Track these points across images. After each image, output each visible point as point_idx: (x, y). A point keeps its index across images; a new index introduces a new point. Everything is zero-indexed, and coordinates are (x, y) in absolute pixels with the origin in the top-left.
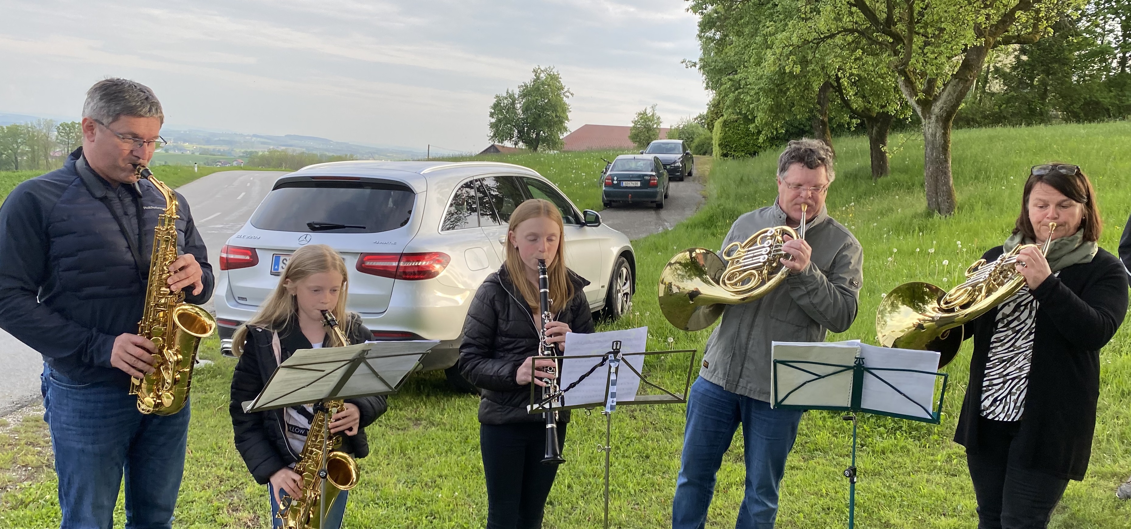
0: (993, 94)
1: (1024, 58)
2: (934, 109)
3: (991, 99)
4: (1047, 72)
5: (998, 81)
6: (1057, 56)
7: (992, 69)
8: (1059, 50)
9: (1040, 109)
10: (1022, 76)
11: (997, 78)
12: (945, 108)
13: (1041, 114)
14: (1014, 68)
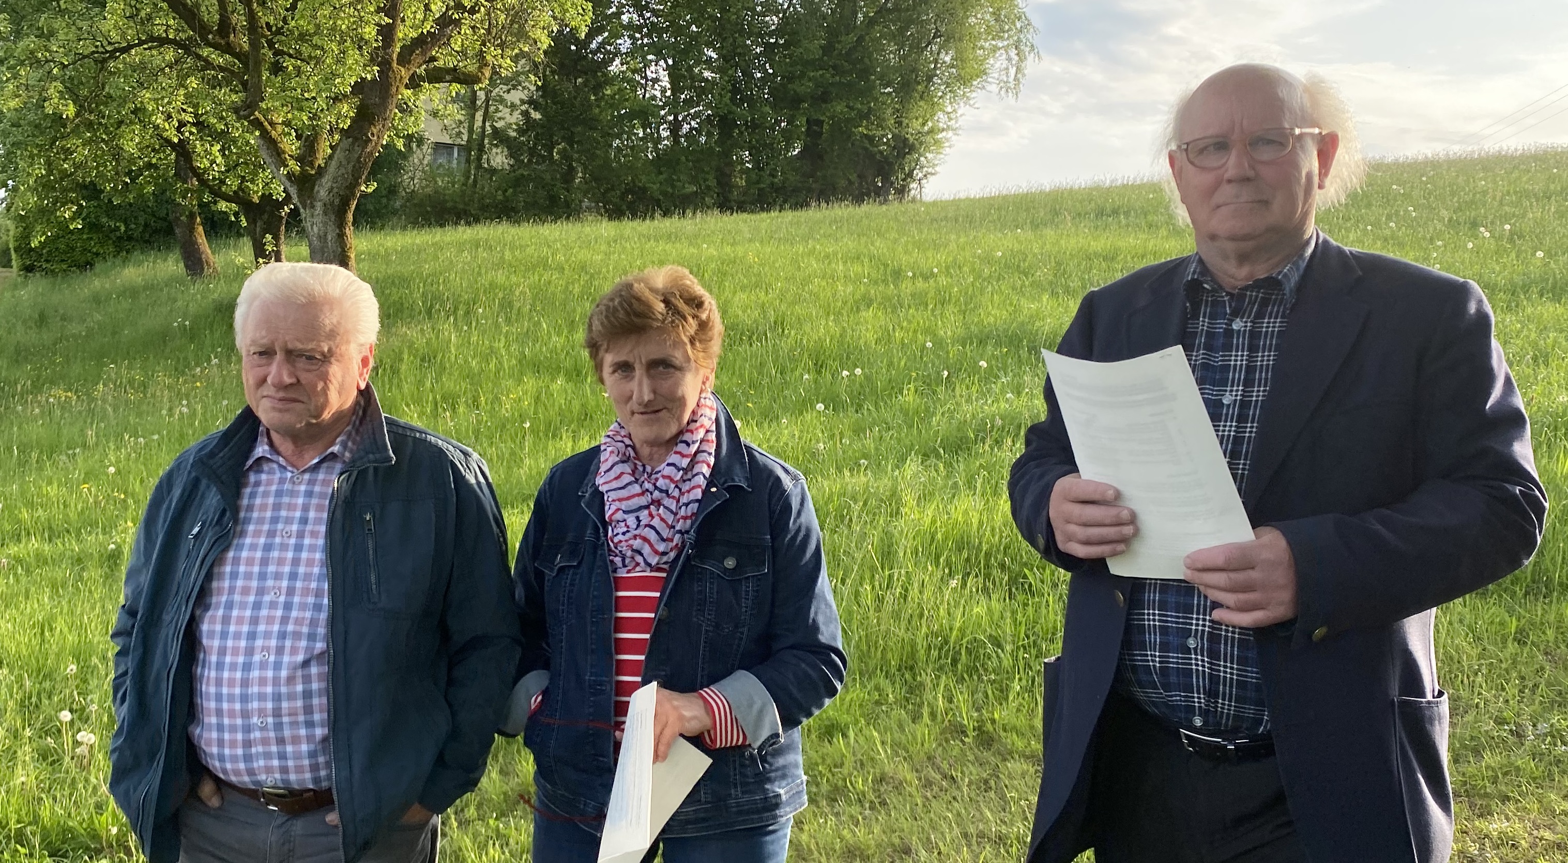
0: (493, 171)
1: (536, 115)
2: (318, 192)
3: (491, 179)
4: (570, 141)
5: (499, 151)
6: (581, 114)
7: (489, 130)
8: (583, 105)
9: (565, 196)
10: (535, 144)
11: (496, 146)
12: (335, 190)
13: (567, 205)
14: (521, 131)
